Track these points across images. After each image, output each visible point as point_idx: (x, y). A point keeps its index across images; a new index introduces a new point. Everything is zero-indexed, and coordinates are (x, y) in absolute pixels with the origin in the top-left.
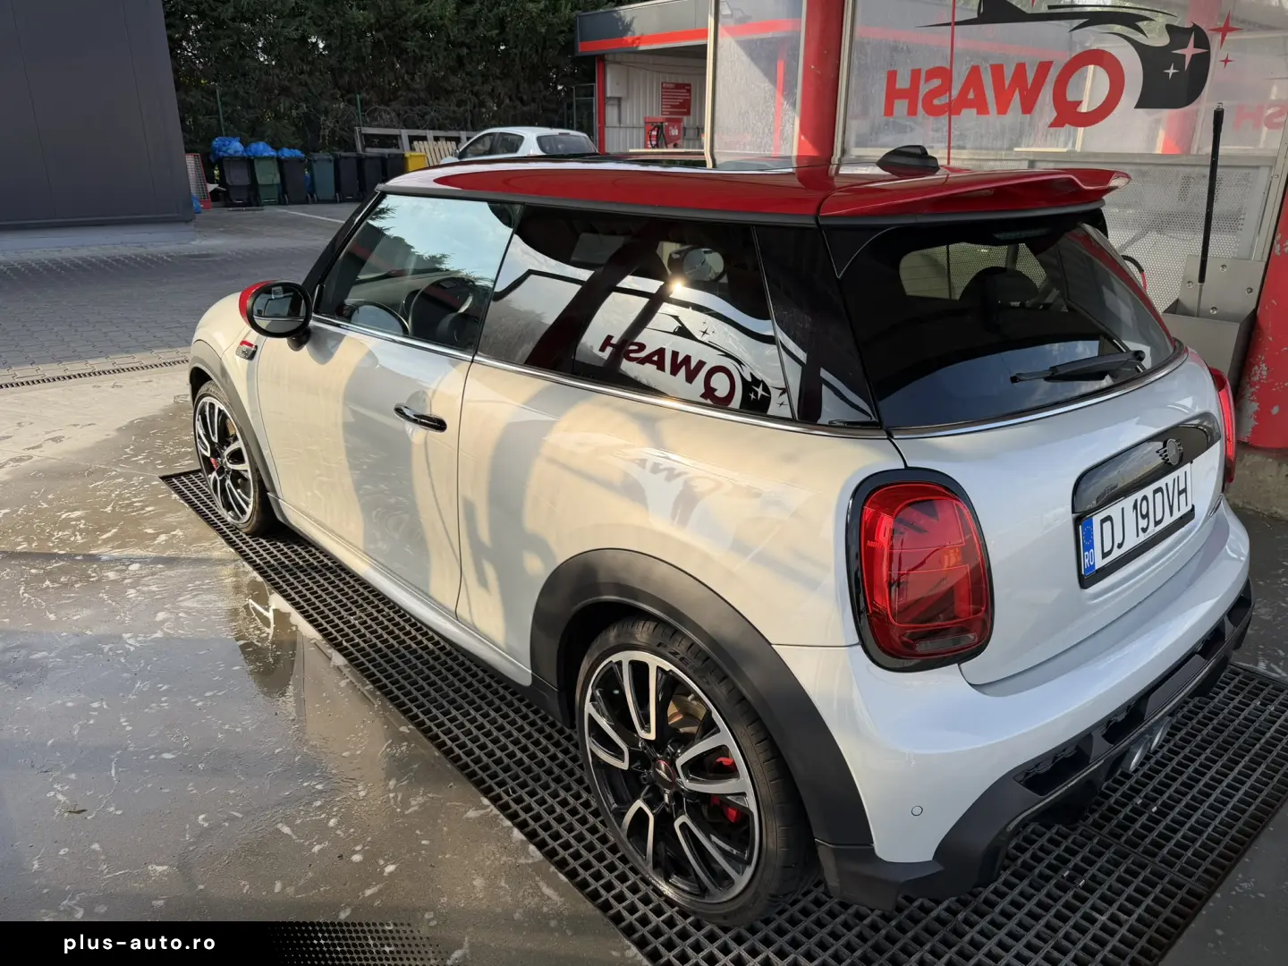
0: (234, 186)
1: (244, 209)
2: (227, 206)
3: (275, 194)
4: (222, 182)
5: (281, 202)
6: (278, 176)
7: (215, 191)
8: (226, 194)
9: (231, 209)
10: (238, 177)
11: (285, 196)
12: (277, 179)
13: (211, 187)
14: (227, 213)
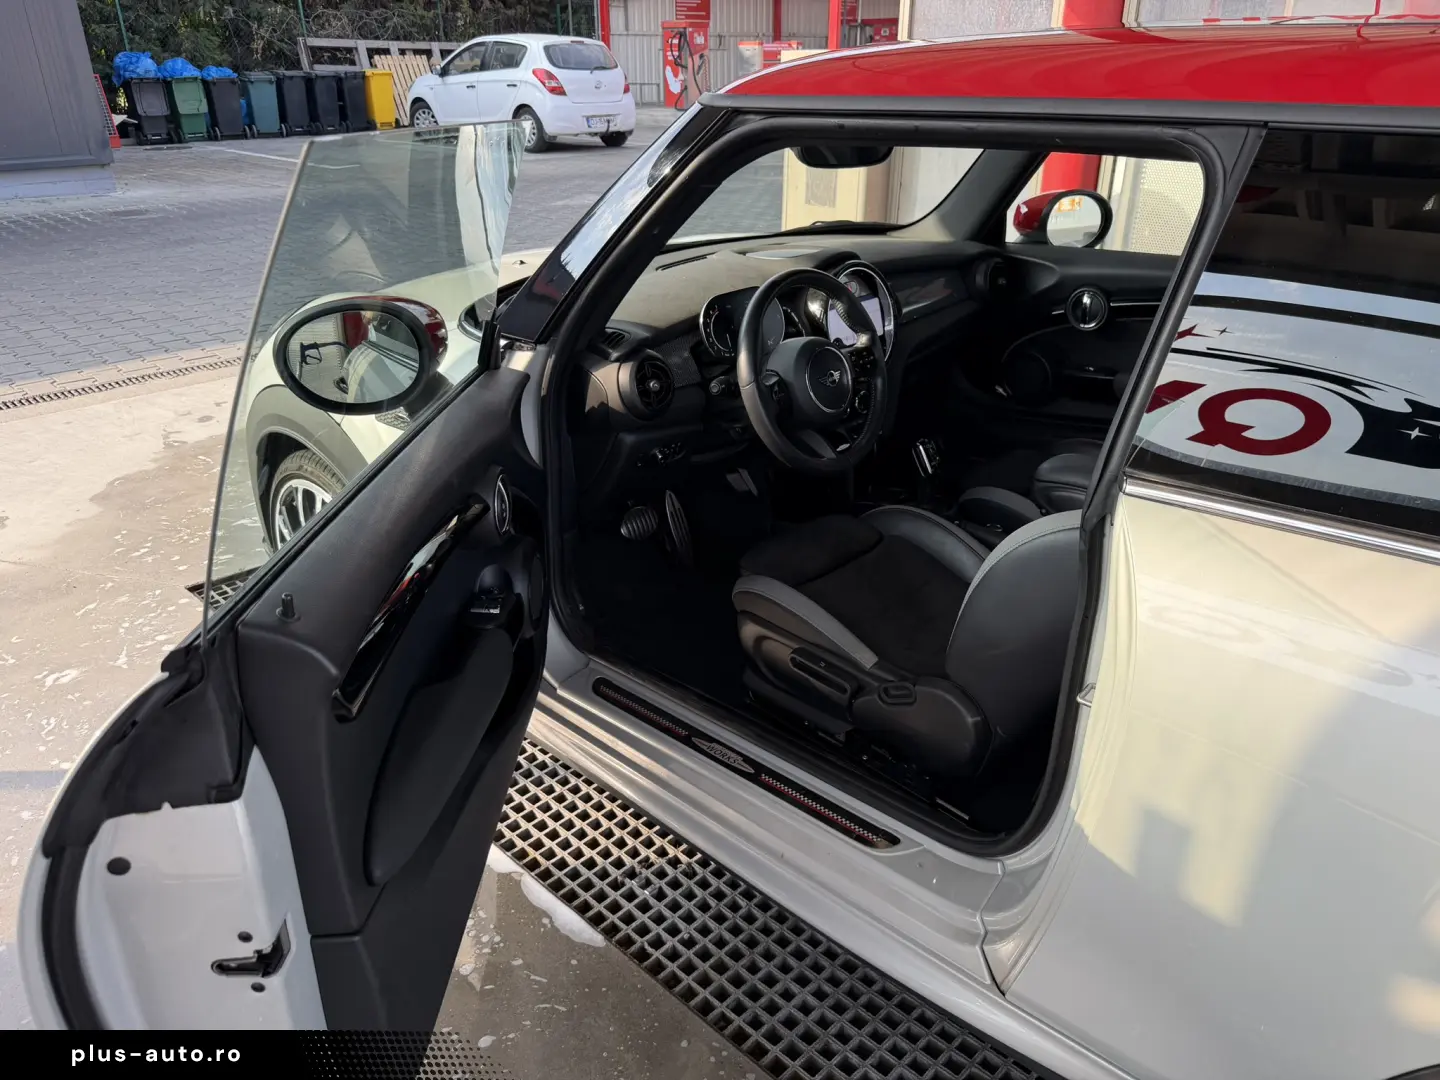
0: (147, 117)
1: (165, 146)
2: (140, 143)
3: (202, 126)
4: (131, 111)
5: (212, 137)
6: (205, 101)
7: (123, 125)
8: (139, 128)
9: (148, 147)
10: (152, 105)
11: (216, 128)
12: (204, 108)
13: (118, 119)
14: (141, 152)
